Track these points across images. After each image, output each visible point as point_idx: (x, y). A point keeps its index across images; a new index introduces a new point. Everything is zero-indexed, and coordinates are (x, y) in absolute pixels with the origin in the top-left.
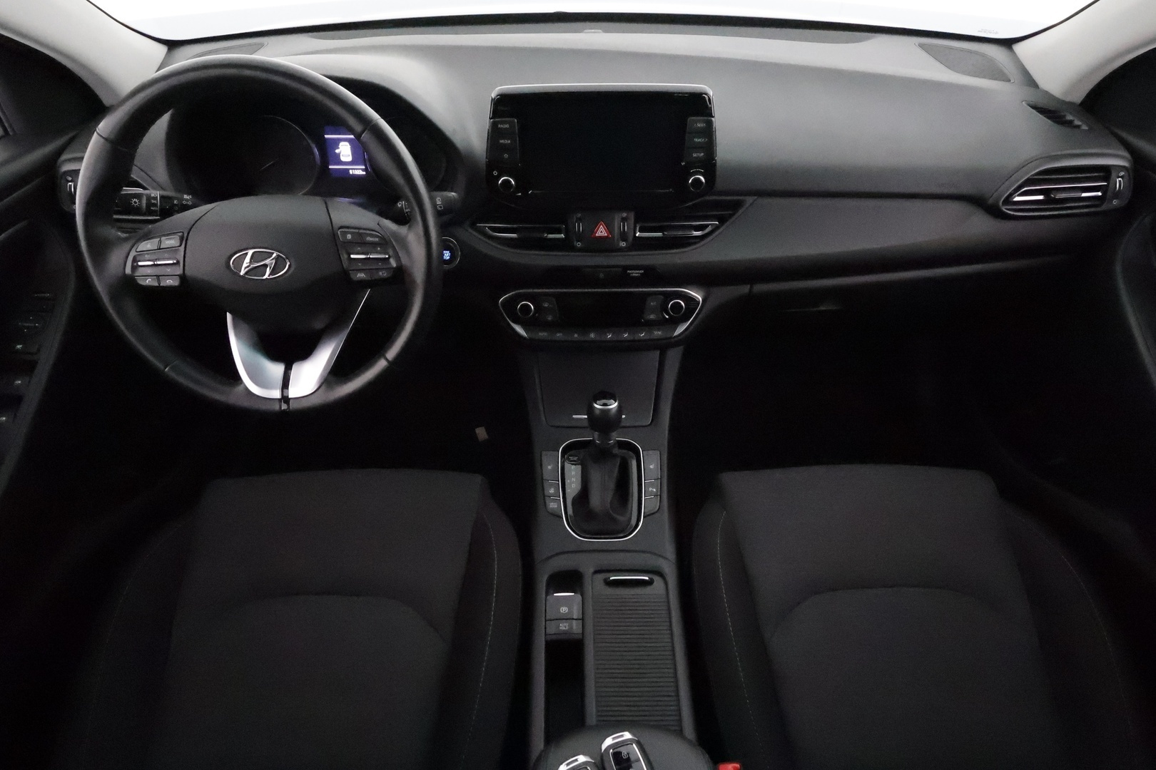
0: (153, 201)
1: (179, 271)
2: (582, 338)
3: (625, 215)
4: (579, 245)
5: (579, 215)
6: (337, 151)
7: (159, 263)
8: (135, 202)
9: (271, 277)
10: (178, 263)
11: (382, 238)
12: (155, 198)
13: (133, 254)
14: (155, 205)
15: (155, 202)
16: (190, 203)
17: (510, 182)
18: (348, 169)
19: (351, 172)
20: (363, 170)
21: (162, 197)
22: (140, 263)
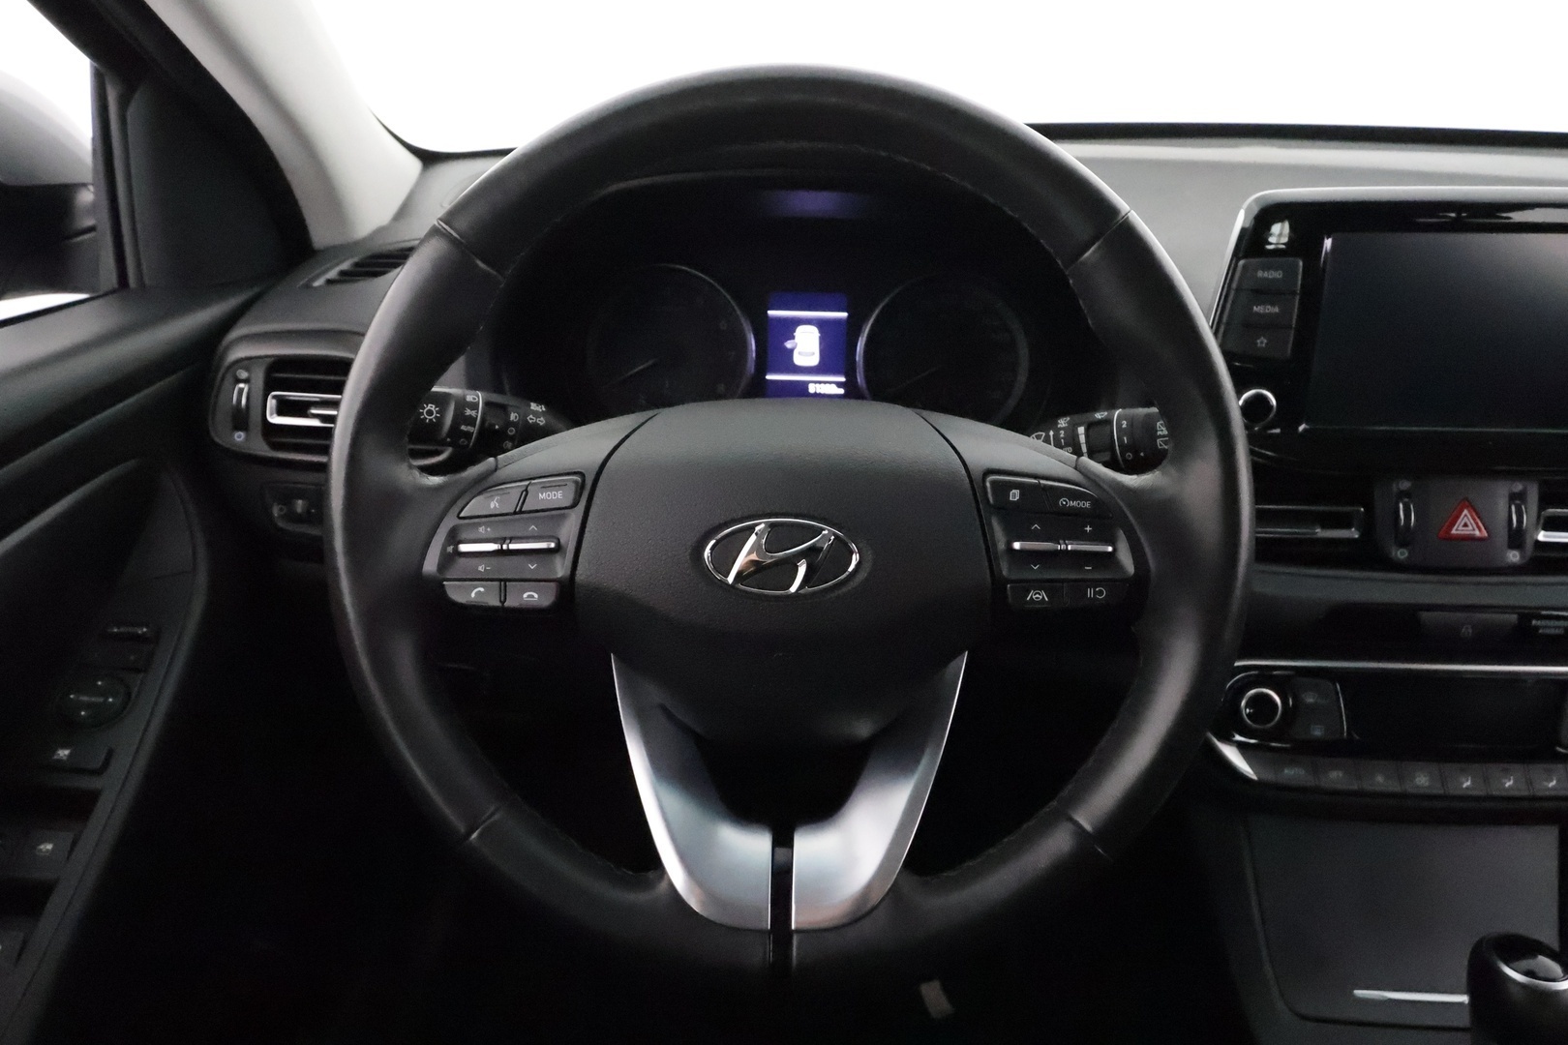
0: (468, 412)
1: (561, 568)
2: (1394, 787)
3: (1518, 487)
4: (1401, 554)
5: (1405, 485)
6: (789, 345)
7: (513, 546)
8: (430, 413)
9: (807, 589)
10: (559, 549)
11: (1095, 502)
12: (474, 406)
13: (449, 522)
14: (471, 421)
15: (473, 413)
16: (541, 421)
17: (1264, 398)
18: (805, 384)
19: (812, 389)
20: (839, 385)
21: (487, 404)
22: (464, 548)
